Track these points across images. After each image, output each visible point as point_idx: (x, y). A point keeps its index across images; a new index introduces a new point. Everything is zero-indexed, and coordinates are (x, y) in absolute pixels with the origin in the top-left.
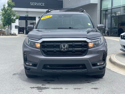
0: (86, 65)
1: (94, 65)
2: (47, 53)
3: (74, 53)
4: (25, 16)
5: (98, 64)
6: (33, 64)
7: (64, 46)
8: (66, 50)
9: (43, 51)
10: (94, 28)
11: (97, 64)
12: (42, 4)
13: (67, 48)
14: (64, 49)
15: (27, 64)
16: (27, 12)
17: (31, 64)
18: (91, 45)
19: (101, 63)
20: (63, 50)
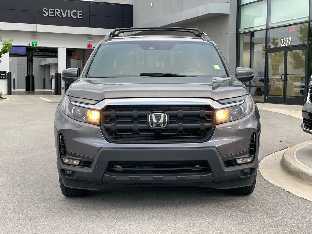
0: (210, 163)
1: (230, 163)
2: (116, 134)
3: (183, 134)
4: (27, 45)
5: (239, 161)
6: (81, 161)
7: (158, 118)
8: (162, 127)
9: (108, 130)
10: (228, 76)
11: (235, 160)
12: (75, 14)
13: (164, 123)
14: (158, 125)
15: (66, 161)
16: (34, 34)
17: (76, 162)
18: (221, 116)
19: (245, 159)
20: (154, 127)
